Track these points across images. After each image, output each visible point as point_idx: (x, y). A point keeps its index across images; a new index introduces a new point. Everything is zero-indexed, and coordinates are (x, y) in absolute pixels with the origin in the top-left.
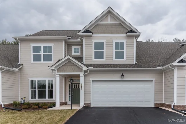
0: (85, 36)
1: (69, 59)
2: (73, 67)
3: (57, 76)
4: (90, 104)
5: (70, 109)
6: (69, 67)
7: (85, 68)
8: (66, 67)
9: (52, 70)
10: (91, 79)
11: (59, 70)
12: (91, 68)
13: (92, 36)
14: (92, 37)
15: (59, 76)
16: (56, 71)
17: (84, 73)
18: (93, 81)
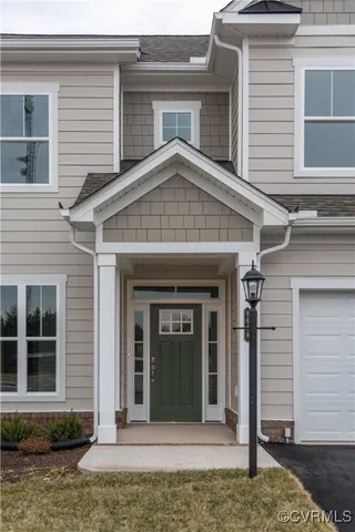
0: (252, 37)
1: (177, 161)
2: (196, 208)
3: (101, 260)
4: (291, 424)
5: (245, 466)
6: (171, 208)
7: (274, 216)
8: (157, 208)
9: (76, 226)
10: (298, 284)
11: (115, 226)
12: (308, 216)
13: (293, 35)
14: (293, 42)
15: (112, 260)
16: (99, 235)
17: (263, 247)
18: (303, 292)
